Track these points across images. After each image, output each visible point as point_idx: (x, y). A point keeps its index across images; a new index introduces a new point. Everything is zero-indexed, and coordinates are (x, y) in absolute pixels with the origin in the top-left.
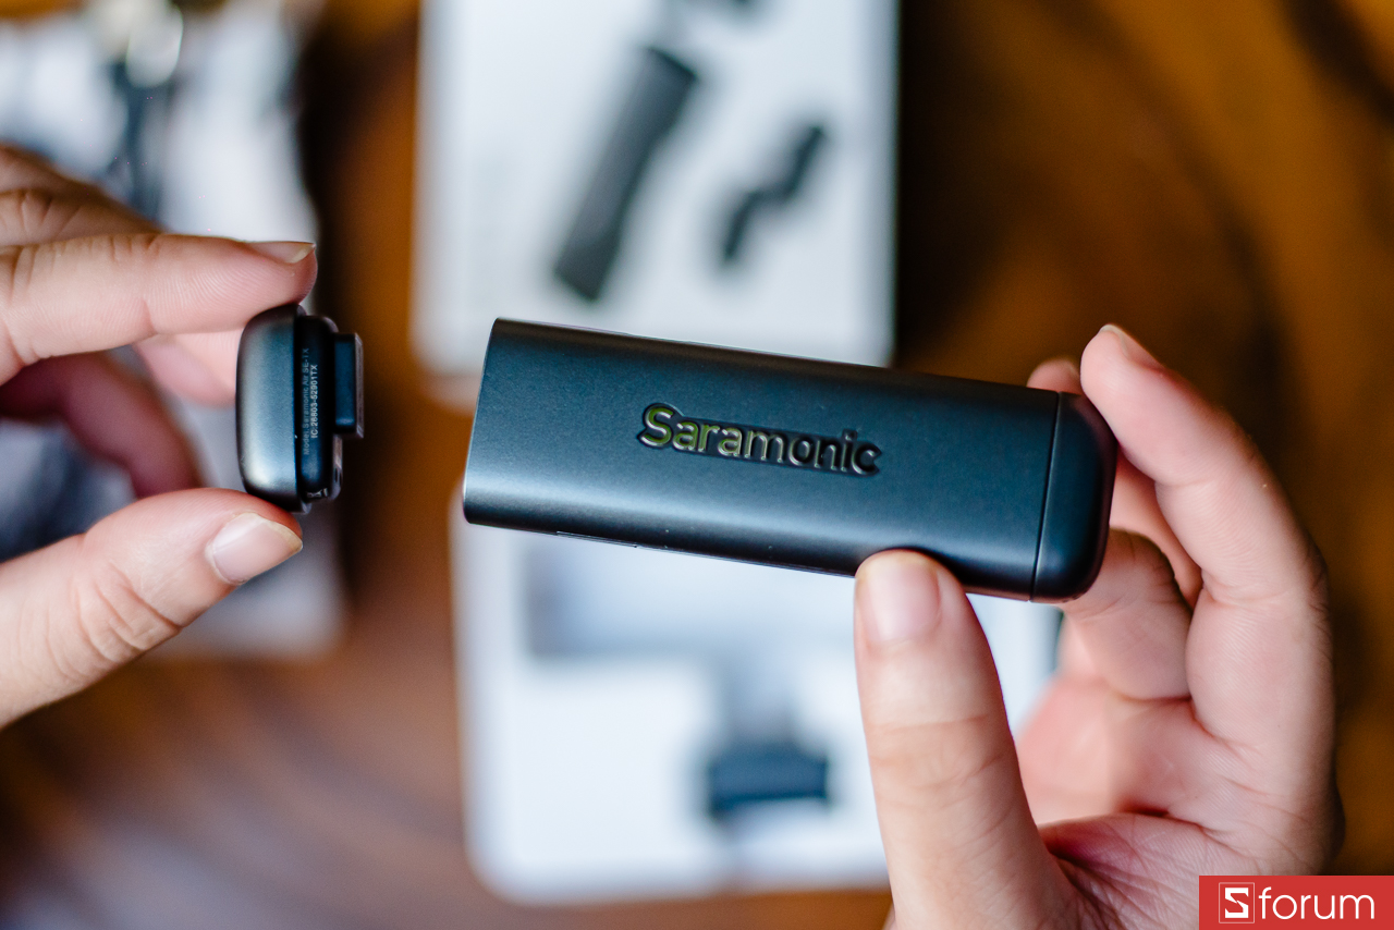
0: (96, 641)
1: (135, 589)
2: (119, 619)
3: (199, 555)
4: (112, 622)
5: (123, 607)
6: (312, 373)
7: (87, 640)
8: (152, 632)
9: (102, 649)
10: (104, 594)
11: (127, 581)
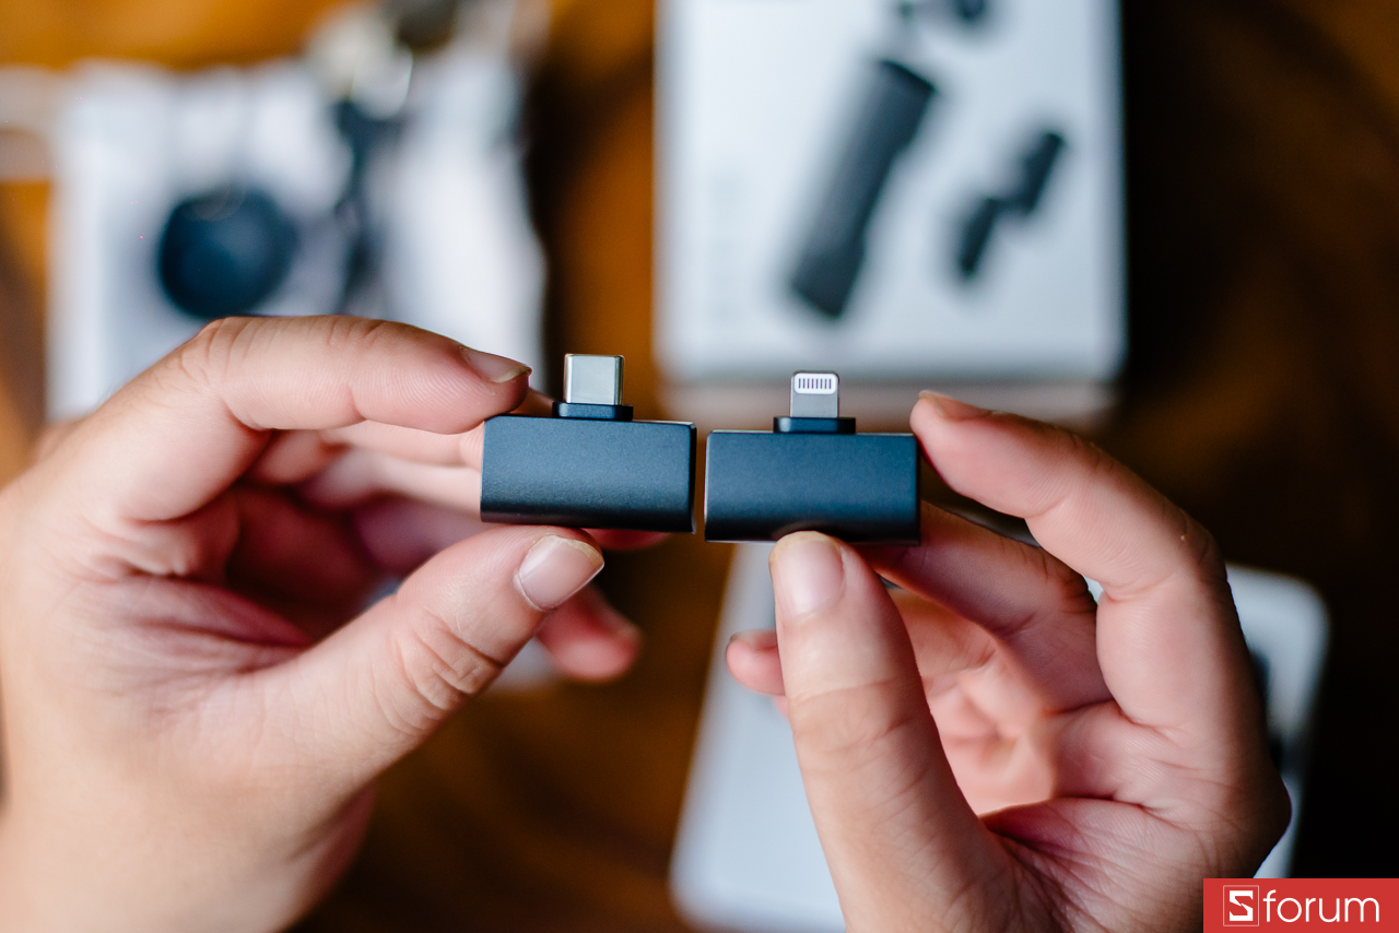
0: (423, 689)
1: (453, 630)
2: (443, 664)
3: (509, 586)
4: (436, 666)
5: (445, 651)
7: (414, 690)
8: (476, 672)
9: (430, 697)
10: (424, 640)
11: (443, 623)
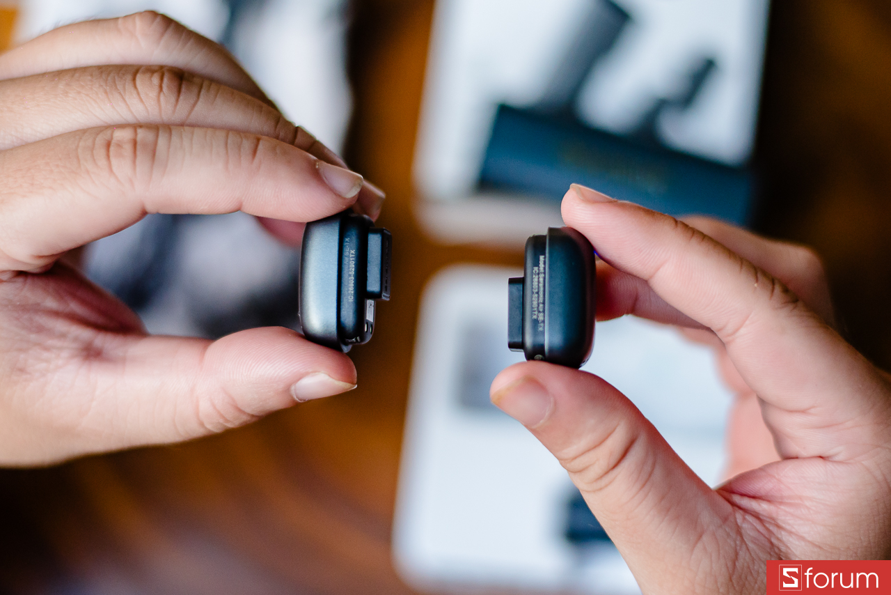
0: (208, 426)
6: (351, 256)
7: (202, 425)
9: (213, 429)
11: (234, 400)
